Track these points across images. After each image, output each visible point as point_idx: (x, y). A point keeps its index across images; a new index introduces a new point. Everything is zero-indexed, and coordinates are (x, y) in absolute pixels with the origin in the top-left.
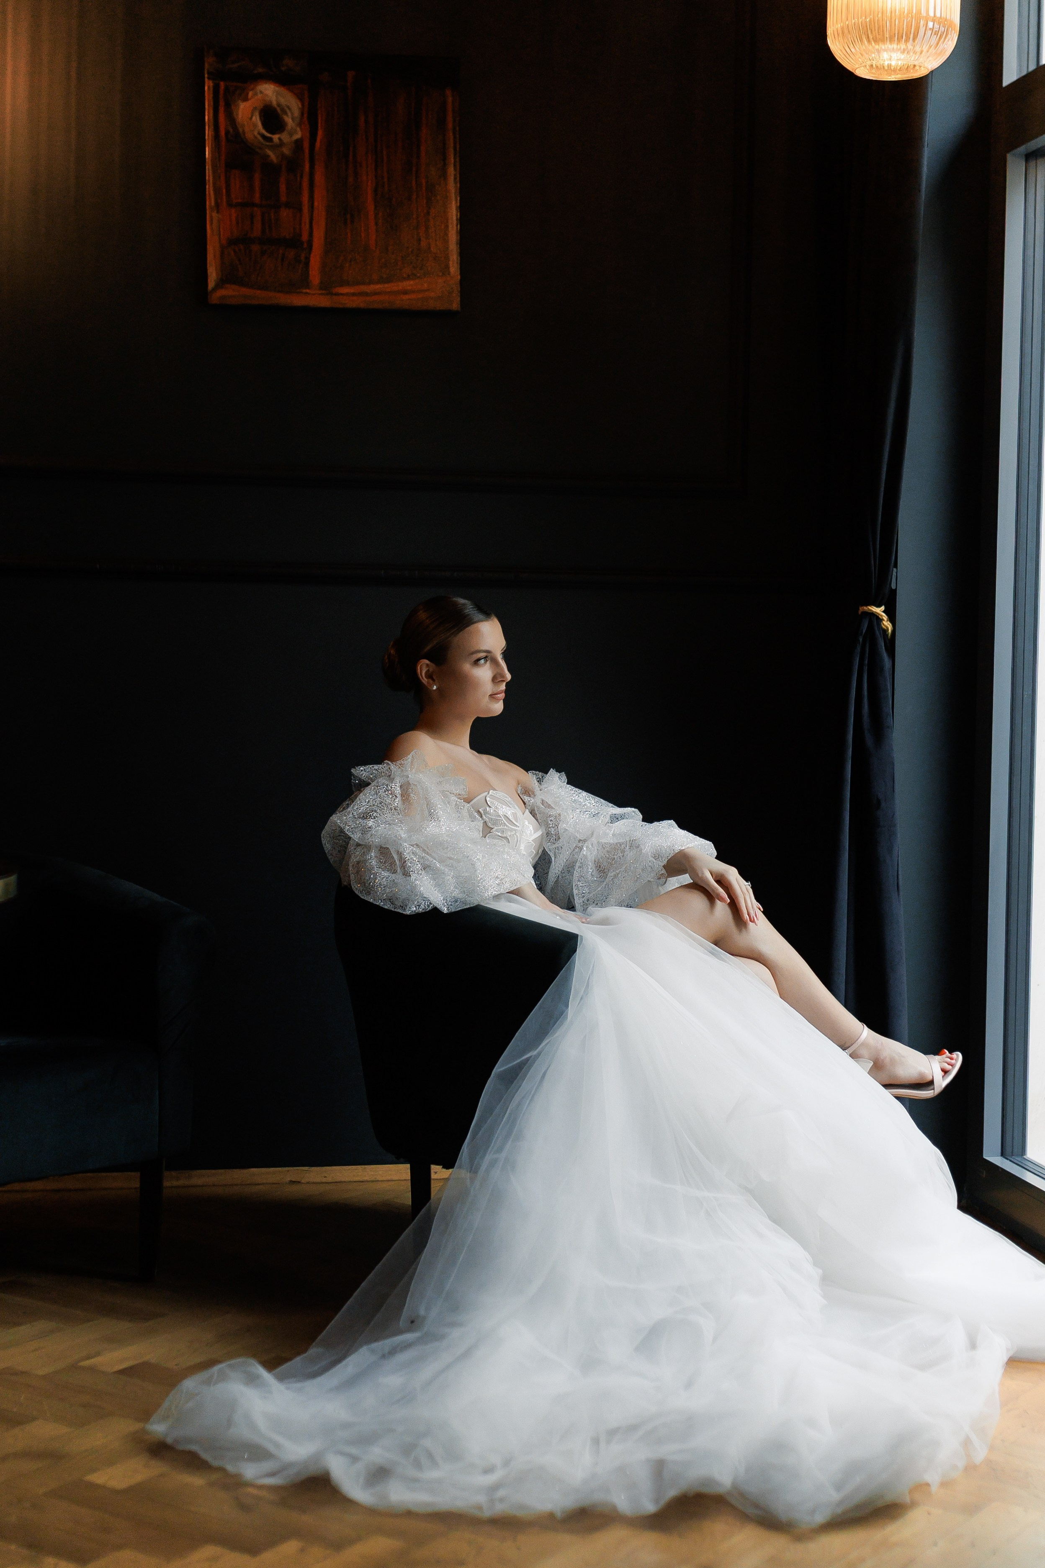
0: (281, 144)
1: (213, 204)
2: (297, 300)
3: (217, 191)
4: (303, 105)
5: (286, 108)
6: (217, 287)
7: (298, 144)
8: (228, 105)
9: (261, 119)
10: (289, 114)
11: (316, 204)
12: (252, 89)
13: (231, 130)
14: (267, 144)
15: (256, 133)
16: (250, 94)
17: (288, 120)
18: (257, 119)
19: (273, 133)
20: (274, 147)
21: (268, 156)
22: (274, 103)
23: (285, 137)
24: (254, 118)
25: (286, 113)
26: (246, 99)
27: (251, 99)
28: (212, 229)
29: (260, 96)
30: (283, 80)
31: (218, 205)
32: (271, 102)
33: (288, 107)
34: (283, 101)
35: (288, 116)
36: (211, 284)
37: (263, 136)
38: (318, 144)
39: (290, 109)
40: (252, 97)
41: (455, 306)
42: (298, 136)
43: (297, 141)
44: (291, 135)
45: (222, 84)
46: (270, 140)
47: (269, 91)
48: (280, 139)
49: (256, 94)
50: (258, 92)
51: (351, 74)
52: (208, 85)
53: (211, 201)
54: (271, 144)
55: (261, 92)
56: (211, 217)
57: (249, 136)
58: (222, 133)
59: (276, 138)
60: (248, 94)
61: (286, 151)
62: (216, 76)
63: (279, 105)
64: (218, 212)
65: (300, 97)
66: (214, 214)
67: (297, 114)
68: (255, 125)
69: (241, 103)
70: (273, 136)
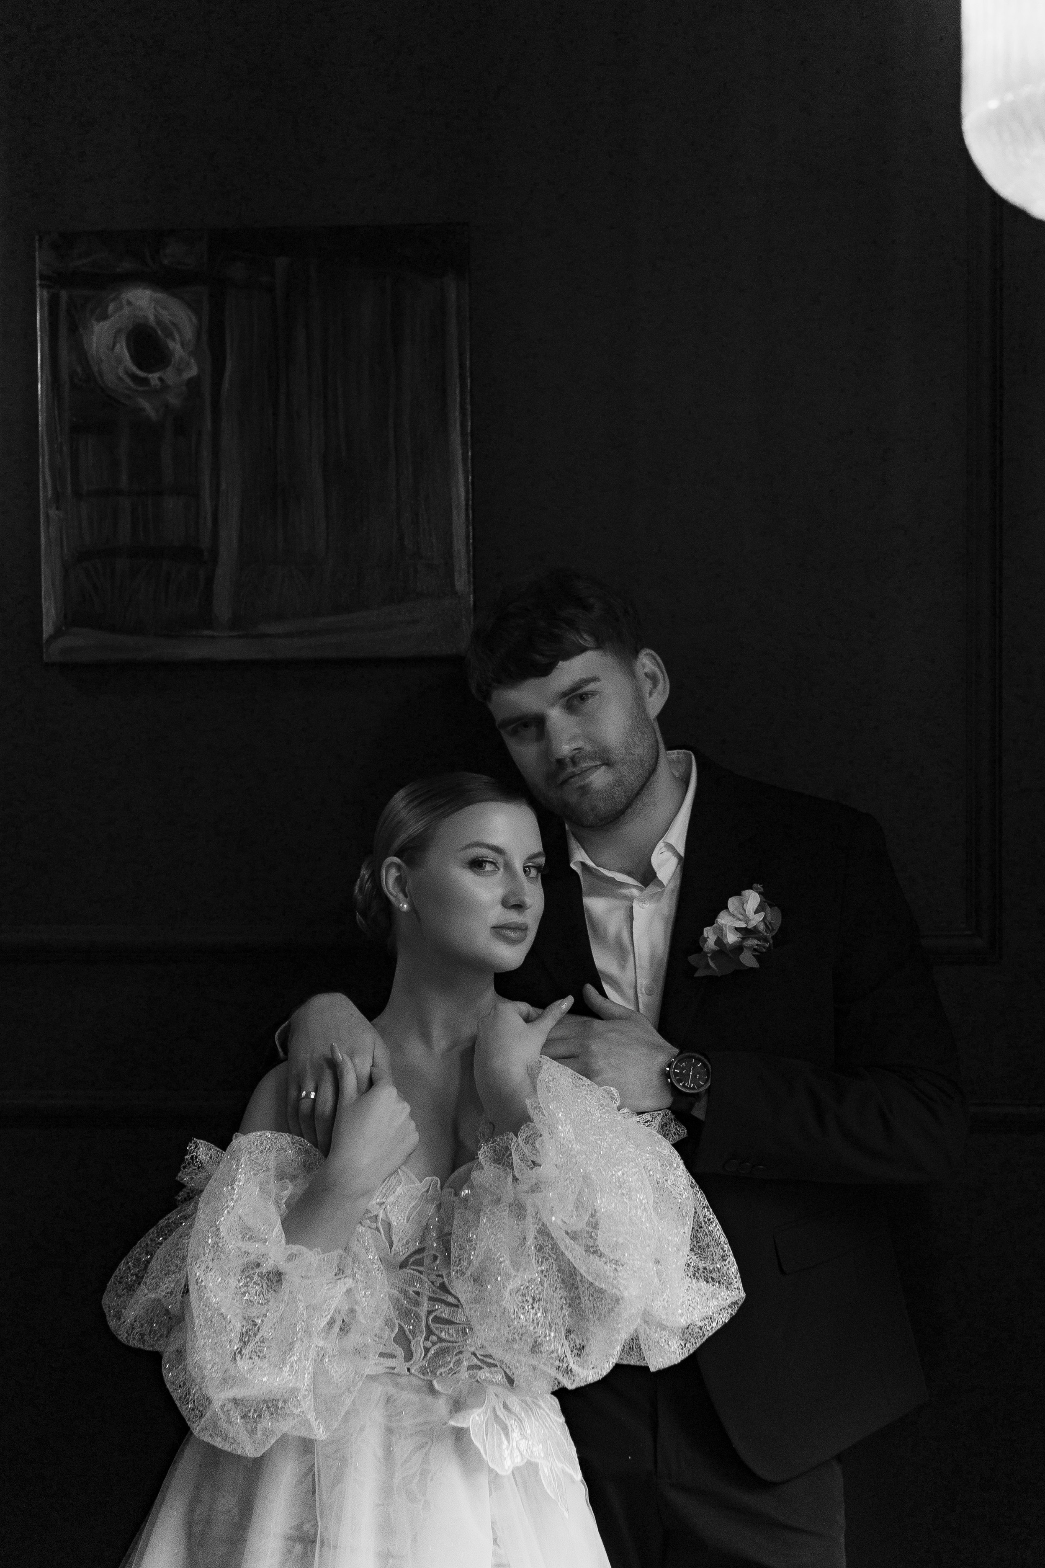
0: (164, 387)
1: (50, 495)
2: (195, 651)
3: (57, 474)
4: (200, 320)
5: (171, 327)
6: (58, 633)
7: (193, 385)
8: (73, 329)
9: (128, 348)
10: (177, 337)
11: (224, 486)
12: (114, 300)
13: (79, 370)
14: (142, 389)
15: (121, 373)
16: (111, 307)
17: (176, 348)
18: (122, 349)
19: (149, 369)
20: (152, 394)
21: (144, 410)
22: (152, 318)
23: (170, 375)
24: (118, 346)
25: (170, 335)
26: (104, 317)
27: (111, 316)
28: (48, 537)
29: (126, 310)
31: (58, 498)
32: (146, 317)
33: (174, 324)
34: (165, 315)
35: (174, 340)
36: (48, 629)
37: (134, 377)
38: (226, 385)
39: (179, 330)
40: (115, 312)
42: (194, 372)
43: (190, 380)
44: (179, 371)
45: (64, 294)
46: (145, 381)
47: (141, 301)
48: (161, 379)
49: (121, 308)
50: (124, 302)
51: (281, 263)
52: (41, 295)
53: (45, 493)
54: (146, 388)
55: (129, 303)
56: (47, 516)
57: (108, 377)
58: (65, 375)
59: (154, 377)
60: (107, 306)
61: (173, 400)
62: (55, 280)
63: (159, 322)
64: (58, 508)
65: (194, 306)
66: (53, 512)
67: (189, 334)
68: (119, 360)
69: (95, 323)
70: (150, 376)
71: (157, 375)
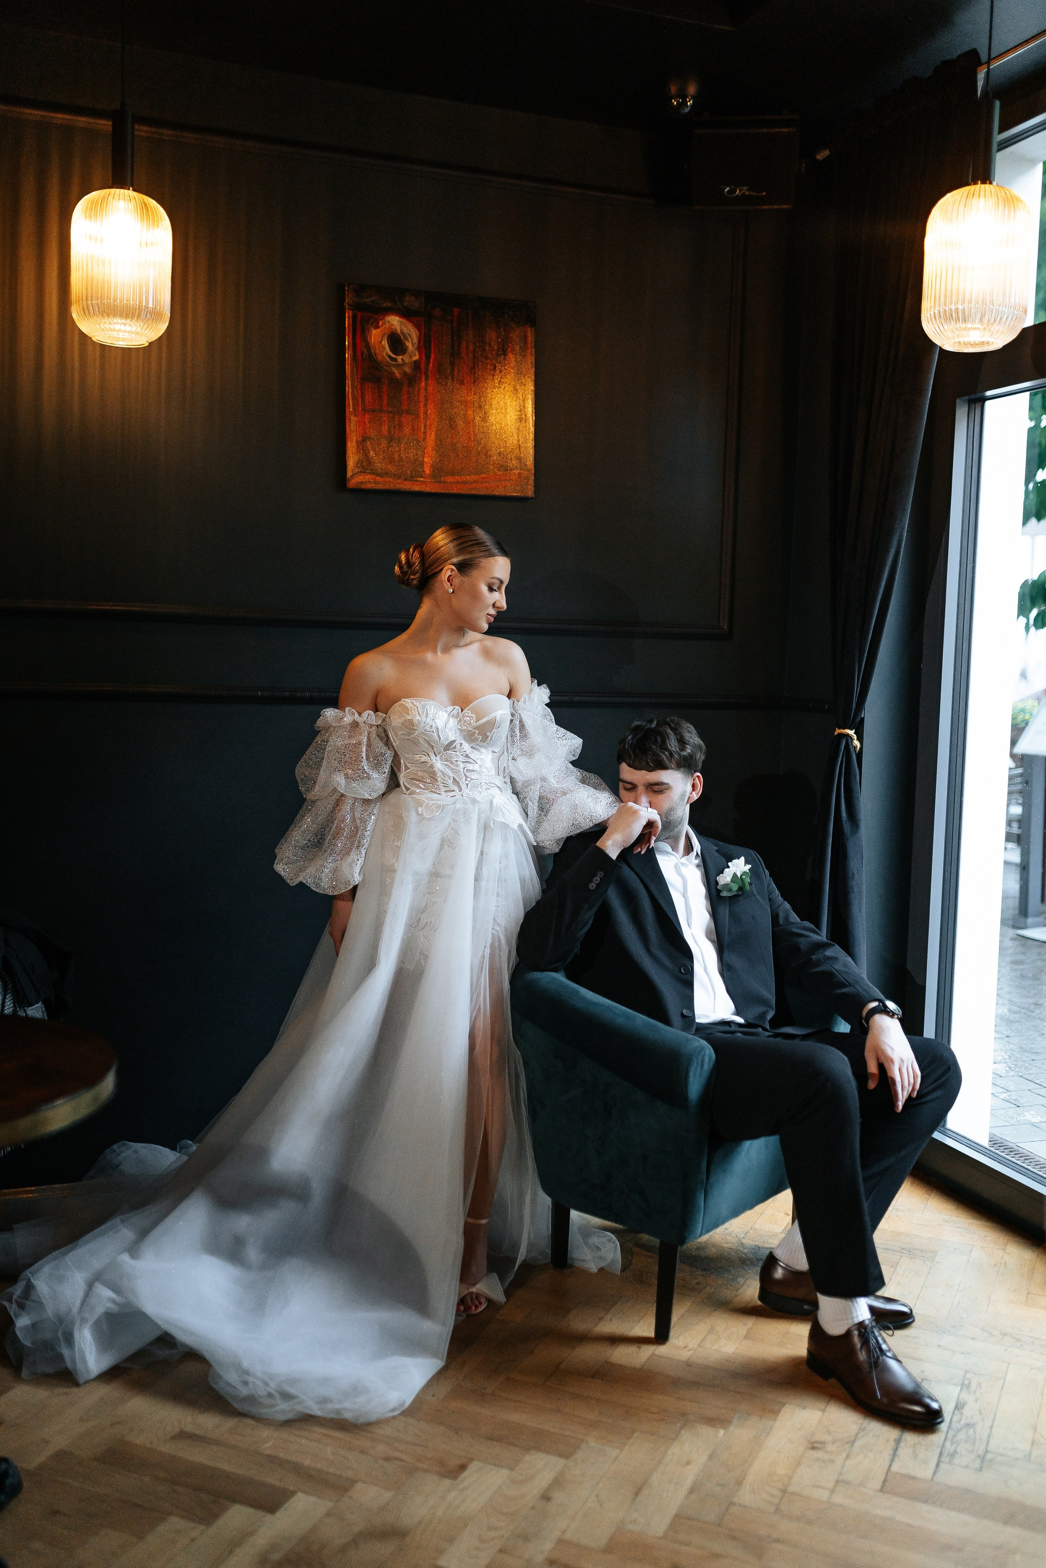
0: (404, 364)
1: (351, 408)
2: (414, 486)
3: (354, 399)
4: (420, 334)
5: (407, 335)
6: (355, 474)
8: (363, 331)
9: (388, 342)
10: (410, 341)
12: (381, 320)
13: (365, 351)
14: (393, 363)
15: (384, 355)
16: (381, 322)
17: (409, 345)
18: (385, 343)
19: (398, 355)
20: (398, 366)
21: (394, 373)
22: (399, 331)
23: (406, 358)
24: (383, 342)
25: (408, 340)
26: (377, 327)
27: (381, 327)
28: (351, 429)
29: (387, 325)
30: (406, 314)
31: (355, 409)
32: (396, 330)
33: (409, 335)
34: (405, 331)
36: (350, 472)
37: (390, 357)
38: (431, 364)
40: (382, 325)
41: (530, 493)
42: (416, 358)
43: (415, 362)
44: (411, 357)
45: (359, 314)
46: (395, 360)
47: (394, 321)
48: (402, 359)
49: (384, 324)
50: (386, 321)
51: (456, 311)
52: (349, 313)
53: (350, 406)
54: (395, 363)
55: (389, 322)
56: (350, 419)
57: (380, 358)
58: (358, 352)
59: (399, 358)
60: (379, 322)
61: (407, 370)
62: (356, 307)
63: (402, 332)
64: (355, 415)
65: (417, 326)
66: (353, 419)
67: (416, 340)
68: (384, 348)
69: (373, 329)
70: (398, 357)
71: (401, 357)
